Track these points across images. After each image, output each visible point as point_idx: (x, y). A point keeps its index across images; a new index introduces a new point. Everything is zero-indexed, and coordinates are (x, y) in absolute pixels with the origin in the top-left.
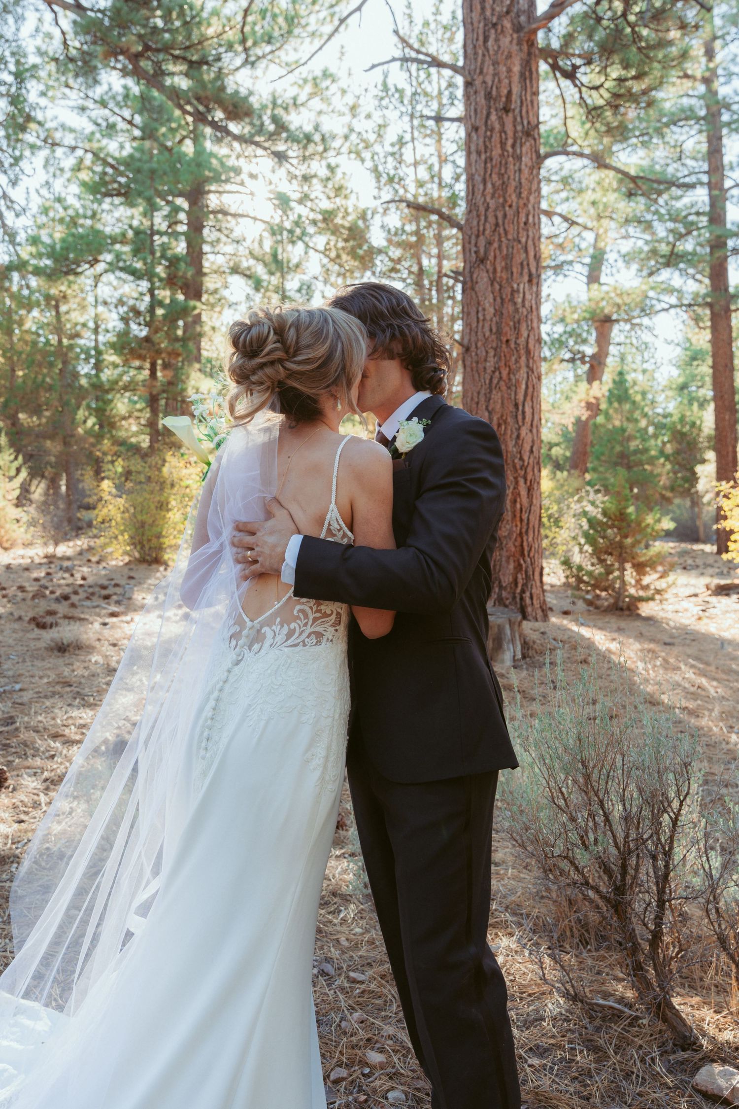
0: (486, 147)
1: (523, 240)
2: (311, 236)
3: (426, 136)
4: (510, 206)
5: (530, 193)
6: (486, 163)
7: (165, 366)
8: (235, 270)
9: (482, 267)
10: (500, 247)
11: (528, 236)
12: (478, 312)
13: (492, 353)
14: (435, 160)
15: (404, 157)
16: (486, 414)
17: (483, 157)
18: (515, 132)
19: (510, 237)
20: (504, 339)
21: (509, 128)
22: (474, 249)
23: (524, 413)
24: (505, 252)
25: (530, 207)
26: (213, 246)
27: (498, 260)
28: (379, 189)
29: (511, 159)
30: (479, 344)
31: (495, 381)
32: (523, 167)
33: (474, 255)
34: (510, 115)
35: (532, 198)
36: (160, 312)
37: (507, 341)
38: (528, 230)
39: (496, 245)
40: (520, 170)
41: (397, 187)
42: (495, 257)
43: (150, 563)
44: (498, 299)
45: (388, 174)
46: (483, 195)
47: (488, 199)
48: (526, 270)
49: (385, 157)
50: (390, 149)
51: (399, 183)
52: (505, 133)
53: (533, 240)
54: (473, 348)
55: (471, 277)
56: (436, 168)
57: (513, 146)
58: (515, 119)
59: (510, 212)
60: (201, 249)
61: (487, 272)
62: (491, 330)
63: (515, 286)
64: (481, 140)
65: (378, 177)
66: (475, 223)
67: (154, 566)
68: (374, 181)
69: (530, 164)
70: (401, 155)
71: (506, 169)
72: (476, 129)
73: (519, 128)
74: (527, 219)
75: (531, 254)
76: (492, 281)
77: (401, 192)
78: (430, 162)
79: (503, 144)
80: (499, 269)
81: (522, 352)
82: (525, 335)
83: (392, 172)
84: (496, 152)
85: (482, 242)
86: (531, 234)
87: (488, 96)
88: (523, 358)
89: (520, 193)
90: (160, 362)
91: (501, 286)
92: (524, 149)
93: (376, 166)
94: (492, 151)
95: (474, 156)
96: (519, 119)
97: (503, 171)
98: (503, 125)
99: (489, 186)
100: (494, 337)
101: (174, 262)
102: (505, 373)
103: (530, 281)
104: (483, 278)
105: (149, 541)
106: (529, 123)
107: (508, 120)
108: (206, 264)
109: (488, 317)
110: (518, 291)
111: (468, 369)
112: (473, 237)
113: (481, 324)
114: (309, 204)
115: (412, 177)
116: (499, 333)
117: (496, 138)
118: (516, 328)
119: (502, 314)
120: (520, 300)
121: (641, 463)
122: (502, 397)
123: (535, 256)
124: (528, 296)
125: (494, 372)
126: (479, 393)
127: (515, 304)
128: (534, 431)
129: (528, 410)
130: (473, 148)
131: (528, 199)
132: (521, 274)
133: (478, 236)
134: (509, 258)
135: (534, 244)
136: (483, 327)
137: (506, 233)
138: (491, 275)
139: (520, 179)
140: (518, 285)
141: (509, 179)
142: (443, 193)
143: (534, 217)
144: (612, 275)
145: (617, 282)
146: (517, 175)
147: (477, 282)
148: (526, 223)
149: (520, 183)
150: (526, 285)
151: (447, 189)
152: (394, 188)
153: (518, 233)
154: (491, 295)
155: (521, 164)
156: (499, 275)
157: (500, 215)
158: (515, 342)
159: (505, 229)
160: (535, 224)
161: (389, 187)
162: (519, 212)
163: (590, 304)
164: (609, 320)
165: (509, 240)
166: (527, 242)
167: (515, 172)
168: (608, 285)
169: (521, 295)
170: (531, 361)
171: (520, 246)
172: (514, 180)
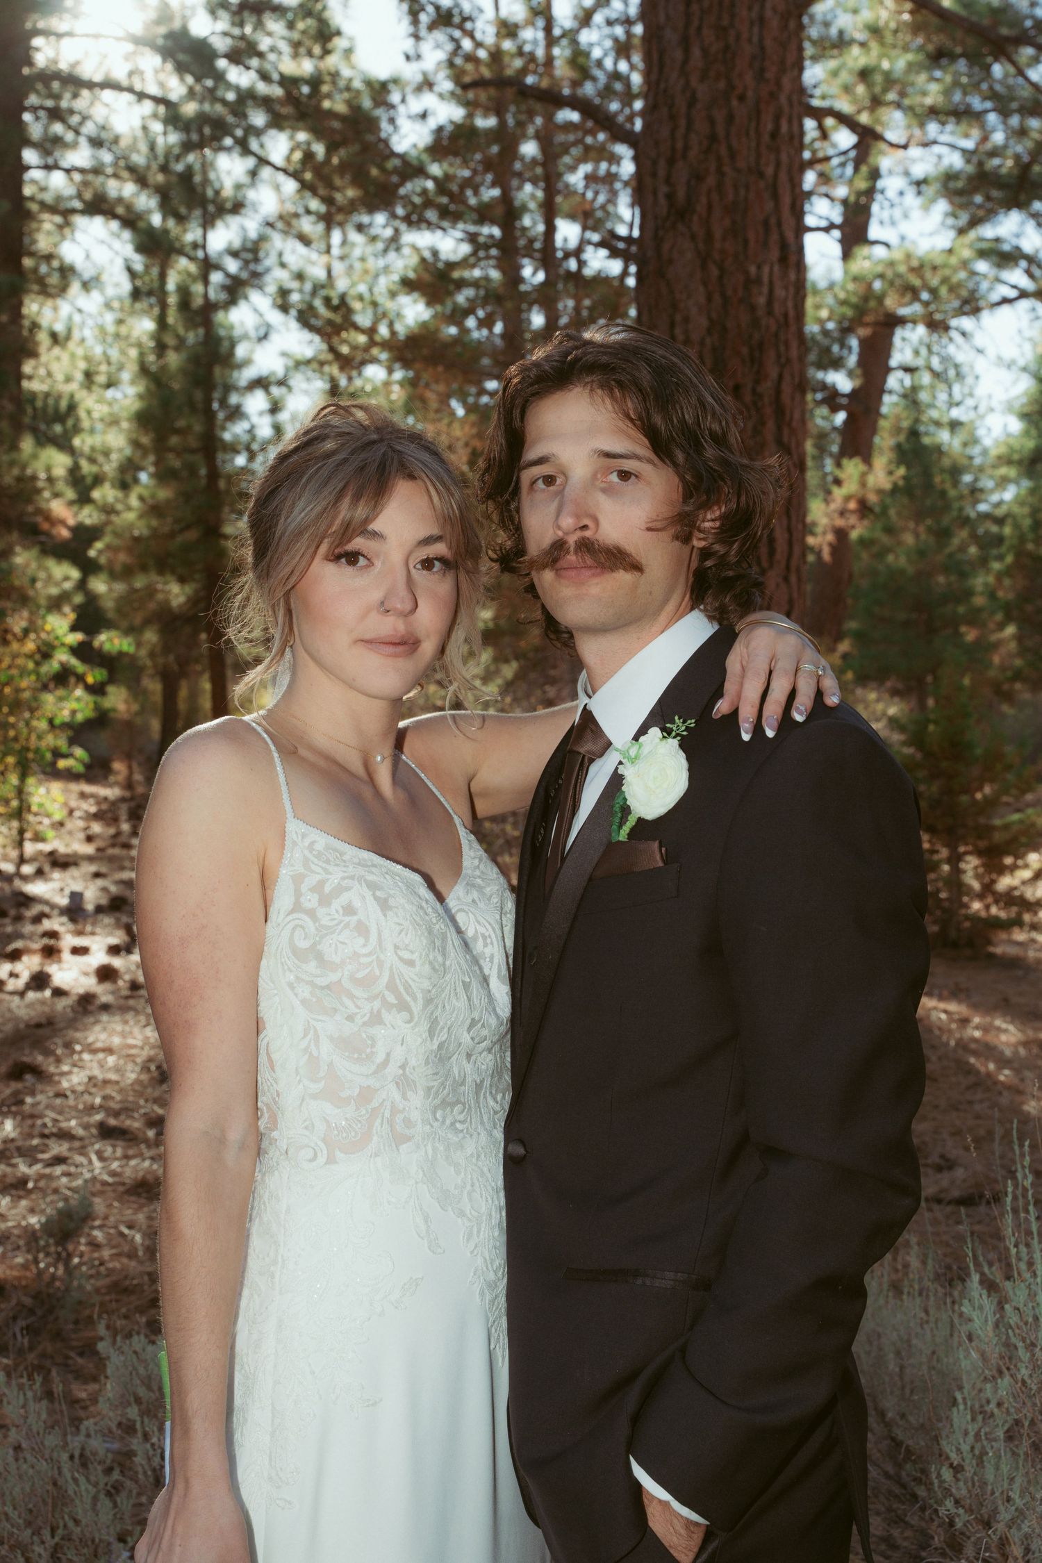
1: (770, 171)
2: (258, 133)
4: (742, 98)
5: (782, 70)
8: (98, 206)
9: (680, 227)
10: (719, 185)
11: (778, 164)
12: (672, 325)
19: (741, 164)
22: (663, 189)
24: (731, 197)
25: (783, 99)
26: (48, 153)
27: (717, 213)
28: (417, 37)
32: (768, 13)
33: (662, 201)
35: (786, 82)
38: (777, 151)
39: (711, 180)
40: (762, 20)
41: (457, 34)
42: (710, 207)
44: (717, 299)
45: (437, 8)
46: (683, 72)
47: (694, 82)
48: (775, 237)
51: (460, 27)
53: (789, 170)
55: (658, 251)
59: (741, 111)
60: (20, 158)
61: (693, 237)
63: (753, 270)
65: (415, 12)
66: (664, 131)
68: (405, 19)
71: (733, 16)
74: (778, 127)
75: (786, 201)
76: (704, 259)
77: (467, 44)
80: (718, 233)
81: (768, 411)
82: (774, 374)
85: (681, 174)
86: (784, 157)
88: (771, 424)
89: (762, 70)
91: (722, 269)
97: (725, 22)
99: (696, 52)
103: (783, 260)
104: (682, 253)
108: (27, 191)
109: (696, 335)
110: (758, 281)
112: (662, 163)
114: (255, 62)
115: (489, 13)
116: (719, 369)
118: (755, 361)
119: (725, 329)
120: (762, 300)
121: (954, 623)
123: (793, 205)
124: (780, 292)
127: (753, 308)
128: (793, 579)
129: (779, 534)
131: (778, 84)
132: (765, 244)
133: (671, 161)
134: (738, 210)
135: (791, 180)
137: (733, 156)
138: (701, 246)
139: (761, 39)
140: (759, 267)
141: (738, 38)
142: (556, 51)
143: (790, 122)
144: (893, 223)
145: (903, 238)
146: (756, 30)
147: (670, 261)
148: (774, 135)
149: (762, 48)
150: (776, 268)
151: (564, 42)
152: (453, 39)
153: (759, 156)
154: (701, 289)
155: (762, 7)
156: (718, 245)
157: (719, 116)
158: (754, 391)
159: (730, 148)
160: (792, 138)
161: (440, 35)
162: (758, 112)
163: (851, 286)
164: (893, 322)
165: (738, 171)
166: (776, 176)
167: (752, 23)
168: (887, 245)
169: (765, 290)
170: (786, 431)
171: (762, 184)
172: (750, 41)
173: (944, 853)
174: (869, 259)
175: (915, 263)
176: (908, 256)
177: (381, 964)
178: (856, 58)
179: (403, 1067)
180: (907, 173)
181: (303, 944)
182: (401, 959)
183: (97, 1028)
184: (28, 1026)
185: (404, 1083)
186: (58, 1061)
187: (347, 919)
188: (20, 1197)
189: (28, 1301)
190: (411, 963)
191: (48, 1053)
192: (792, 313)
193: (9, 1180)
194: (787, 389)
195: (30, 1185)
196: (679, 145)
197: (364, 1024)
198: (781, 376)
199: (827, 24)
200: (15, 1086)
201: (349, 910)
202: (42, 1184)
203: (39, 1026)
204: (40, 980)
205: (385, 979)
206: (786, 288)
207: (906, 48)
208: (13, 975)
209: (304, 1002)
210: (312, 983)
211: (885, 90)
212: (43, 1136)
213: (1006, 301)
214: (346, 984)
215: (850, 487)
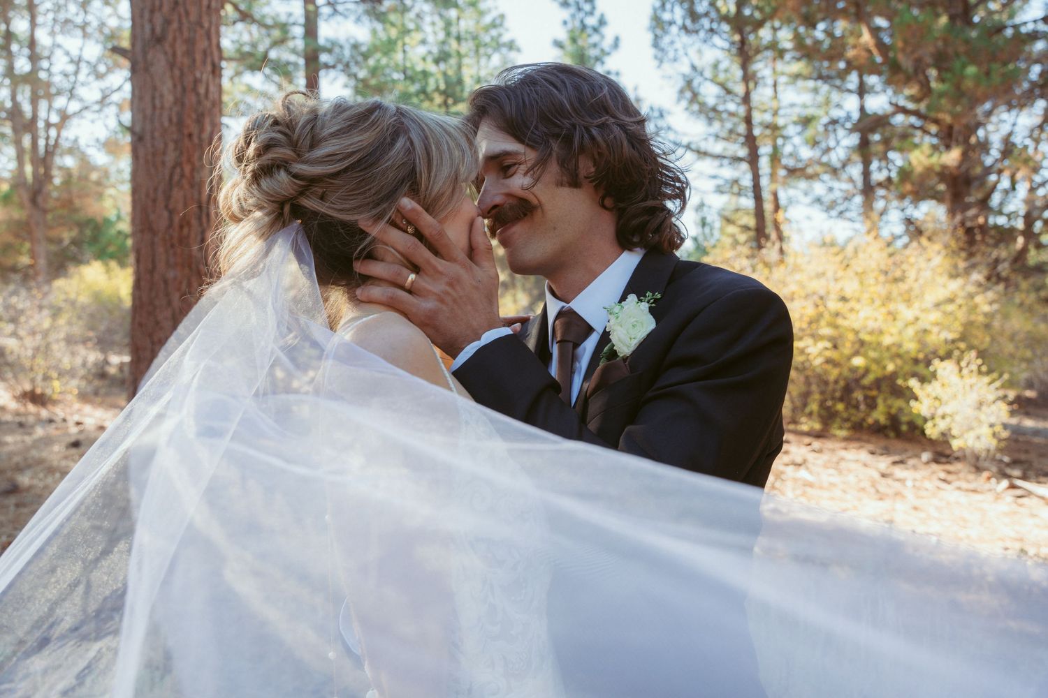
1: (206, 25)
9: (158, 47)
10: (180, 29)
12: (153, 98)
13: (171, 146)
16: (166, 214)
19: (191, 19)
20: (186, 132)
24: (186, 34)
27: (179, 42)
30: (157, 134)
31: (176, 178)
37: (190, 135)
39: (175, 25)
42: (175, 39)
44: (179, 88)
54: (148, 137)
55: (145, 57)
61: (166, 53)
62: (170, 120)
63: (198, 75)
75: (214, 43)
76: (172, 66)
80: (179, 53)
82: (209, 130)
85: (158, 20)
91: (181, 70)
100: (174, 129)
102: (187, 169)
103: (213, 72)
104: (159, 62)
109: (167, 105)
110: (201, 81)
111: (142, 161)
113: (158, 112)
116: (180, 124)
118: (200, 120)
119: (183, 104)
120: (202, 91)
122: (185, 197)
123: (217, 46)
124: (212, 88)
125: (174, 167)
126: (156, 189)
127: (198, 94)
132: (204, 62)
133: (152, 11)
134: (191, 42)
136: (161, 115)
137: (187, 14)
138: (170, 58)
140: (202, 74)
147: (152, 64)
148: (209, 7)
150: (211, 76)
153: (200, 17)
154: (170, 81)
156: (179, 59)
159: (185, 10)
165: (190, 22)
166: (209, 26)
169: (204, 86)
171: (203, 31)
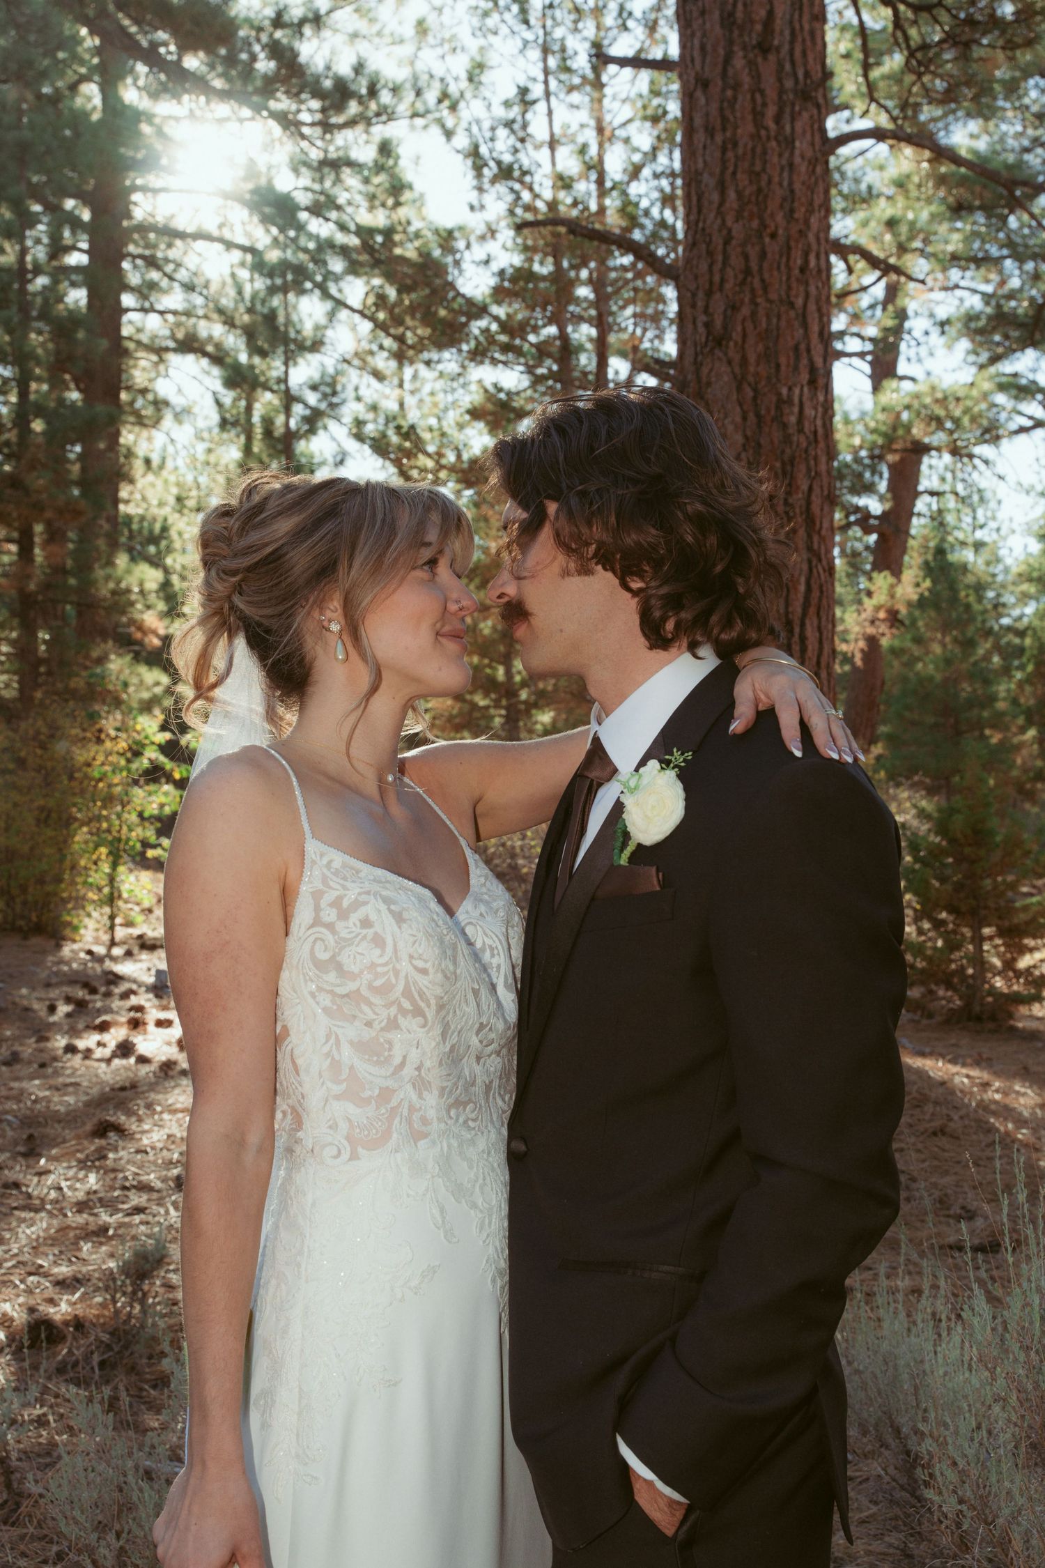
0: (724, 119)
1: (799, 302)
2: (337, 278)
3: (571, 89)
4: (773, 236)
5: (810, 211)
6: (724, 150)
7: (54, 536)
8: (189, 345)
9: (718, 352)
10: (754, 314)
11: (807, 295)
14: (590, 136)
15: (530, 130)
17: (719, 139)
18: (781, 91)
19: (773, 296)
21: (769, 84)
22: (702, 318)
23: (803, 639)
24: (764, 325)
25: (811, 237)
26: (145, 297)
27: (751, 340)
28: (480, 189)
29: (774, 144)
32: (797, 160)
33: (701, 329)
34: (772, 57)
35: (814, 221)
36: (38, 426)
38: (807, 284)
39: (745, 311)
40: (791, 165)
41: (517, 186)
42: (744, 336)
43: (25, 934)
44: (751, 416)
45: (499, 163)
46: (720, 213)
47: (729, 223)
48: (805, 361)
49: (493, 129)
50: (500, 112)
51: (522, 182)
52: (762, 92)
53: (818, 302)
55: (697, 372)
56: (593, 150)
57: (778, 119)
58: (780, 66)
59: (773, 248)
60: (119, 302)
61: (729, 362)
63: (784, 391)
64: (714, 106)
65: (478, 167)
66: (704, 266)
67: (35, 941)
68: (471, 174)
69: (809, 154)
70: (525, 126)
71: (765, 162)
72: (704, 84)
73: (789, 84)
74: (806, 262)
75: (815, 328)
76: (739, 382)
77: (526, 196)
78: (580, 140)
79: (758, 115)
80: (752, 358)
81: (800, 520)
82: (805, 487)
83: (507, 158)
84: (745, 130)
85: (719, 305)
86: (812, 290)
87: (728, 20)
88: (802, 532)
89: (792, 211)
90: (39, 528)
91: (755, 390)
92: (799, 126)
93: (476, 147)
94: (736, 128)
95: (700, 137)
96: (788, 67)
97: (758, 168)
98: (757, 77)
99: (732, 195)
101: (65, 327)
103: (812, 382)
104: (721, 379)
105: (23, 889)
106: (807, 74)
107: (768, 68)
108: (126, 331)
110: (790, 402)
112: (701, 294)
114: (334, 215)
115: (547, 168)
117: (744, 101)
118: (788, 474)
120: (793, 419)
121: (979, 725)
123: (821, 334)
124: (810, 412)
127: (785, 426)
129: (810, 632)
130: (698, 121)
131: (807, 222)
132: (796, 368)
133: (709, 293)
134: (771, 337)
135: (819, 310)
137: (765, 289)
138: (737, 370)
139: (791, 183)
140: (790, 389)
141: (770, 182)
142: (608, 202)
143: (818, 257)
144: (919, 360)
145: (929, 374)
146: (786, 174)
147: (709, 384)
148: (804, 269)
149: (792, 191)
150: (806, 389)
151: (615, 193)
152: (512, 190)
153: (789, 288)
154: (738, 409)
155: (792, 154)
156: (752, 369)
157: (753, 252)
158: (786, 502)
159: (763, 281)
160: (819, 271)
161: (501, 188)
162: (789, 248)
163: (881, 416)
164: (920, 449)
165: (770, 302)
166: (805, 305)
167: (782, 169)
168: (913, 379)
169: (796, 410)
170: (816, 539)
171: (792, 314)
172: (781, 184)
173: (967, 932)
174: (897, 393)
175: (939, 395)
176: (933, 388)
177: (397, 973)
178: (883, 209)
179: (418, 1069)
180: (932, 315)
181: (324, 956)
182: (416, 968)
183: (177, 1091)
184: (113, 1089)
185: (420, 1084)
186: (140, 1120)
187: (364, 931)
188: (101, 1244)
189: (105, 1337)
190: (424, 972)
191: (130, 1113)
192: (820, 431)
193: (92, 1227)
194: (816, 501)
195: (111, 1232)
196: (717, 278)
197: (382, 1029)
198: (810, 489)
199: (857, 181)
200: (98, 1142)
201: (366, 923)
202: (120, 1232)
203: (123, 1089)
204: (125, 1049)
205: (400, 987)
206: (816, 409)
207: (929, 201)
208: (99, 1044)
209: (325, 1010)
210: (332, 992)
211: (911, 238)
212: (124, 1188)
213: (1022, 430)
214: (364, 992)
215: (880, 598)
